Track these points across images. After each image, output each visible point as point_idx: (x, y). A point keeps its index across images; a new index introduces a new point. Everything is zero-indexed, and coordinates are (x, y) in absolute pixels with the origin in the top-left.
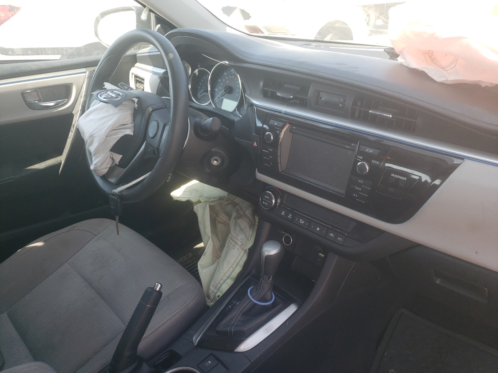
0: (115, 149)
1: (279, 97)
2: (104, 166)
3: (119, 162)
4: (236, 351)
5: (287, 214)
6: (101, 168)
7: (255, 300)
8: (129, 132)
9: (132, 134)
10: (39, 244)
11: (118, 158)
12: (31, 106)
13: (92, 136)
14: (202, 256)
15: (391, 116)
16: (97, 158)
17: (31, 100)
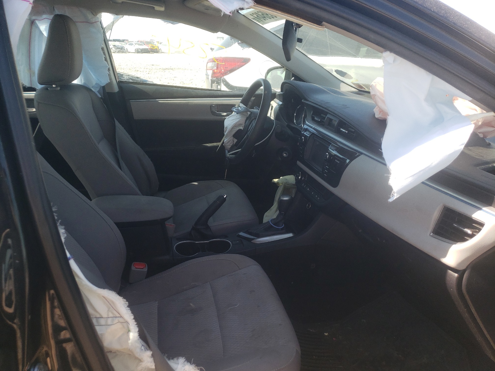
0: (235, 136)
1: (315, 120)
2: (228, 144)
3: (235, 143)
4: (252, 241)
5: (304, 185)
6: (227, 145)
7: (272, 223)
8: (241, 128)
9: (242, 129)
10: (196, 183)
11: (236, 140)
12: (213, 113)
13: (226, 128)
14: (269, 210)
15: (347, 132)
16: (226, 139)
17: (214, 110)
